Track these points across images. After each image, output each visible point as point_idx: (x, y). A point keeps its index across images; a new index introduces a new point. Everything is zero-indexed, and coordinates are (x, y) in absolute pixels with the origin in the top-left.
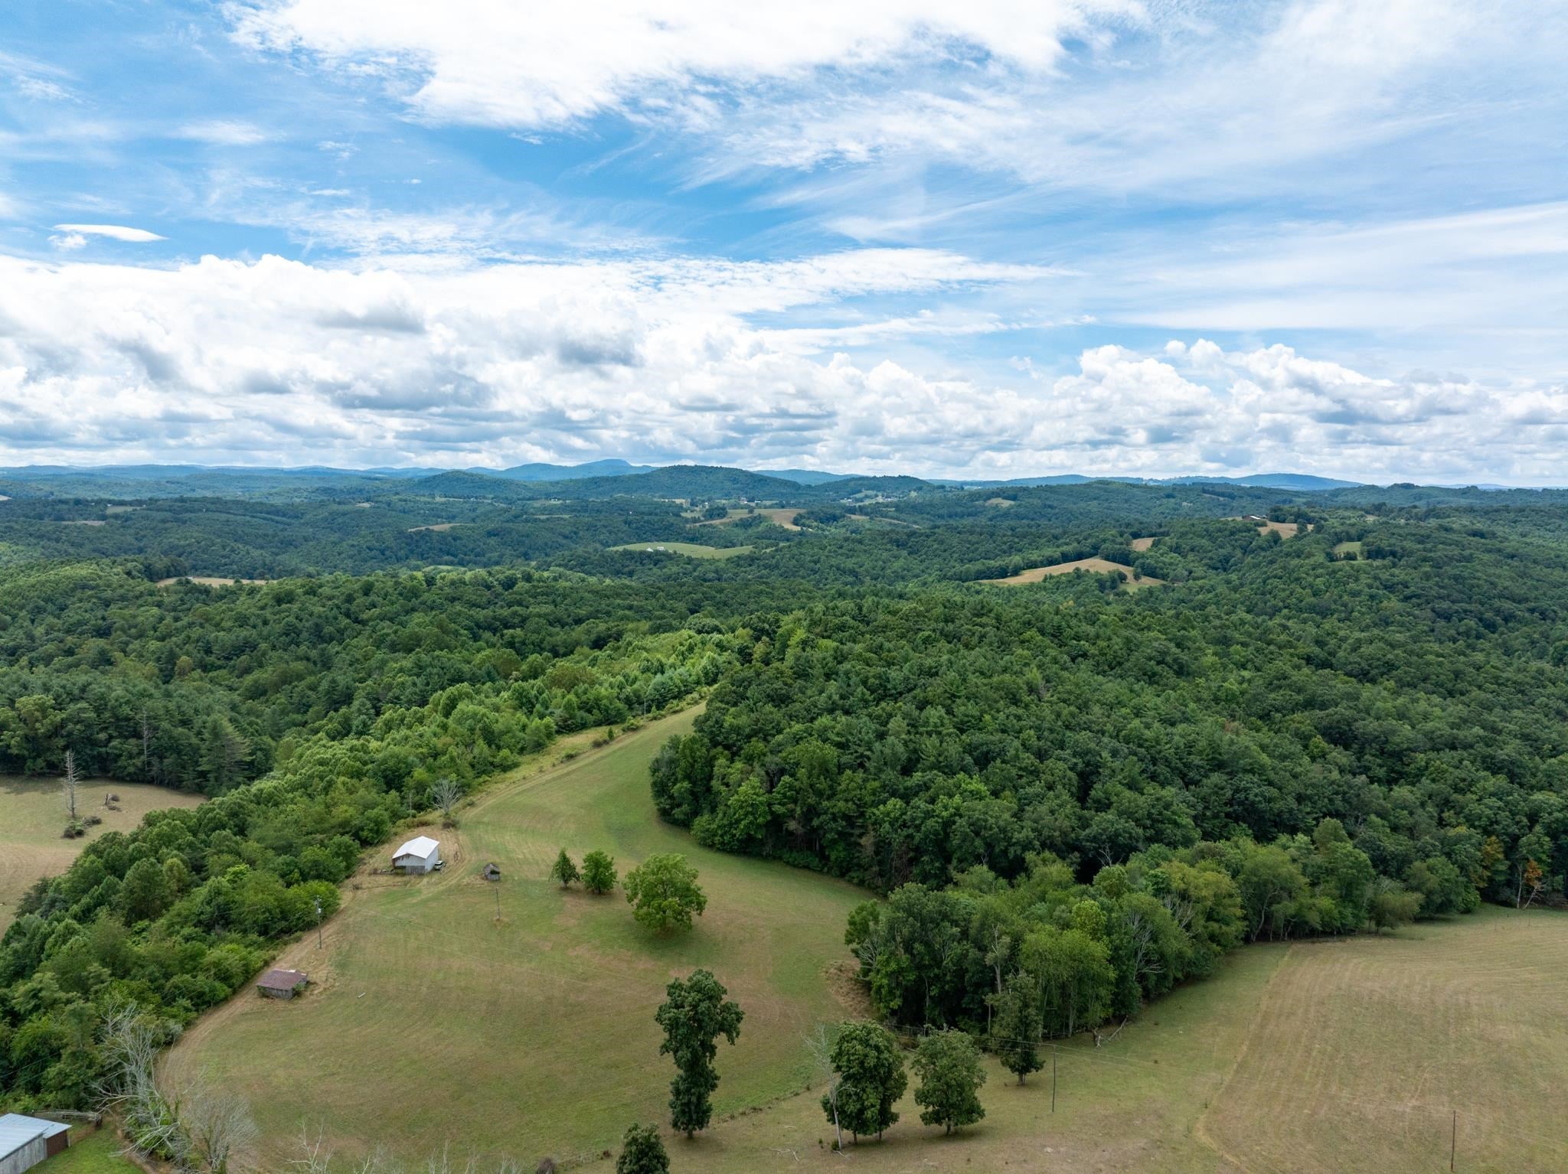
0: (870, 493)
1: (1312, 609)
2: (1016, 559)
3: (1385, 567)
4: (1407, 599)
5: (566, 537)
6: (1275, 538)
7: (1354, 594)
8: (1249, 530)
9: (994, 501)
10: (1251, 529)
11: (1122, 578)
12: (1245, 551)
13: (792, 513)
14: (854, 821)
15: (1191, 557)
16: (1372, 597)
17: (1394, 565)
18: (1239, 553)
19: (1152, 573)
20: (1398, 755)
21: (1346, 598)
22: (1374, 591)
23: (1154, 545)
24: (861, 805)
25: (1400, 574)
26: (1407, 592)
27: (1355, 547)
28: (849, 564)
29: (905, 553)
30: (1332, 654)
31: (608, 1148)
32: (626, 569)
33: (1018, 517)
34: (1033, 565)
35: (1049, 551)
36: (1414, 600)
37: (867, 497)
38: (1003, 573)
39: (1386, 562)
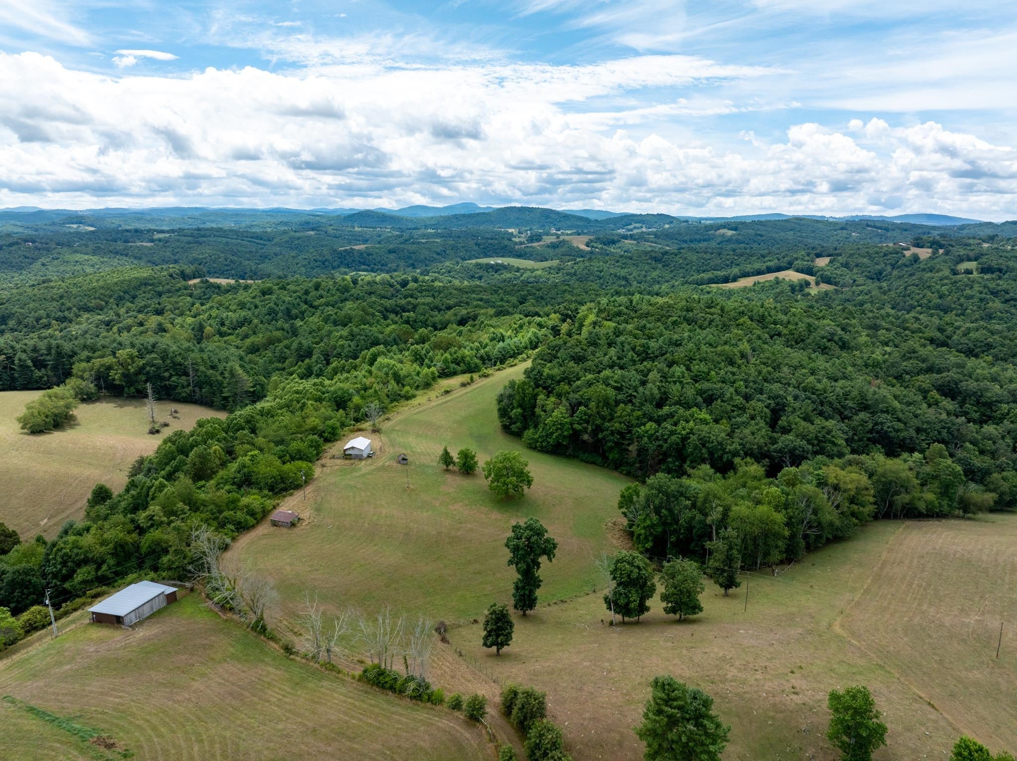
0: (638, 225)
1: (938, 307)
2: (736, 270)
3: (993, 279)
4: (1007, 301)
5: (438, 254)
6: (916, 259)
7: (969, 297)
8: (897, 253)
9: (722, 231)
10: (899, 252)
11: (808, 284)
12: (893, 267)
13: (586, 238)
14: (625, 435)
15: (855, 270)
16: (981, 300)
17: (1000, 278)
18: (889, 268)
19: (828, 281)
20: (989, 405)
21: (962, 300)
22: (983, 296)
23: (831, 262)
24: (630, 426)
25: (1003, 284)
26: (1007, 297)
27: (972, 265)
28: (623, 273)
29: (660, 266)
30: (949, 337)
31: (476, 618)
32: (477, 275)
33: (738, 242)
34: (746, 275)
35: (757, 266)
36: (1012, 302)
37: (635, 228)
38: (726, 280)
39: (994, 276)
